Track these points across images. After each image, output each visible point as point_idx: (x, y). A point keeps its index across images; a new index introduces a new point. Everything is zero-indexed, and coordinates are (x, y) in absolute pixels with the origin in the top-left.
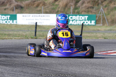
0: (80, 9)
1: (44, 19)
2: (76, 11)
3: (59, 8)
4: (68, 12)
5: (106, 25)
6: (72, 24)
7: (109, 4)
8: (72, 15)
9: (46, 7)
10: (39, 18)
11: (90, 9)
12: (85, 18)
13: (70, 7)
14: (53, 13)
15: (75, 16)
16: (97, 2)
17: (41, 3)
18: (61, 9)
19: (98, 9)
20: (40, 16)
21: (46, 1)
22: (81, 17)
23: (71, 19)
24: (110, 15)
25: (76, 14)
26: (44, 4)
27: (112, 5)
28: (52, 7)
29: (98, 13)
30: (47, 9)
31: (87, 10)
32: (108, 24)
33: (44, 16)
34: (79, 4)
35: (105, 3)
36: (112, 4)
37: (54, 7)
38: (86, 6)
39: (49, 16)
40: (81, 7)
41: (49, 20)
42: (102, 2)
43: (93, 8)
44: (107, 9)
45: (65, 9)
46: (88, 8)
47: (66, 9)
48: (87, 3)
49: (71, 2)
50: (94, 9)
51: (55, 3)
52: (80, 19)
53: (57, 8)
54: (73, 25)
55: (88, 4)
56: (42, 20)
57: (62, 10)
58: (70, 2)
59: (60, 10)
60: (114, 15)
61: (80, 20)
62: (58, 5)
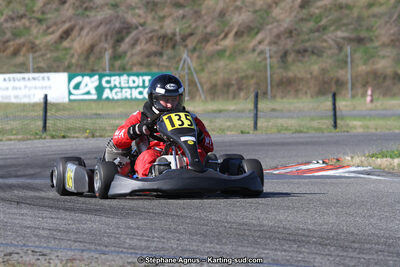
0: (127, 59)
1: (36, 88)
2: (118, 63)
3: (73, 56)
4: (96, 68)
5: (198, 98)
6: (111, 97)
7: (203, 44)
8: (110, 76)
9: (38, 54)
10: (22, 84)
11: (153, 59)
12: (144, 81)
13: (100, 52)
14: (56, 70)
15: (117, 77)
16: (171, 39)
17: (23, 45)
18: (78, 60)
19: (174, 57)
20: (24, 79)
21: (36, 38)
22: (132, 78)
23: (108, 85)
24: (206, 70)
25: (117, 72)
26: (33, 48)
27: (210, 48)
28: (55, 55)
29: (177, 69)
30: (40, 59)
31: (146, 60)
32: (203, 97)
33: (34, 79)
34: (124, 46)
35: (191, 42)
36: (211, 43)
37: (59, 54)
38: (143, 51)
39: (43, 78)
40: (129, 54)
41: (50, 88)
42: (184, 39)
43: (161, 54)
44: (199, 57)
45: (87, 58)
46: (149, 56)
47: (92, 59)
48: (144, 42)
49: (103, 38)
50: (165, 57)
51: (61, 43)
52: (131, 85)
53: (68, 56)
54: (113, 99)
55: (148, 45)
56: (30, 88)
57: (81, 62)
58: (100, 41)
59: (74, 61)
60: (215, 73)
61: (131, 88)
62: (70, 48)
